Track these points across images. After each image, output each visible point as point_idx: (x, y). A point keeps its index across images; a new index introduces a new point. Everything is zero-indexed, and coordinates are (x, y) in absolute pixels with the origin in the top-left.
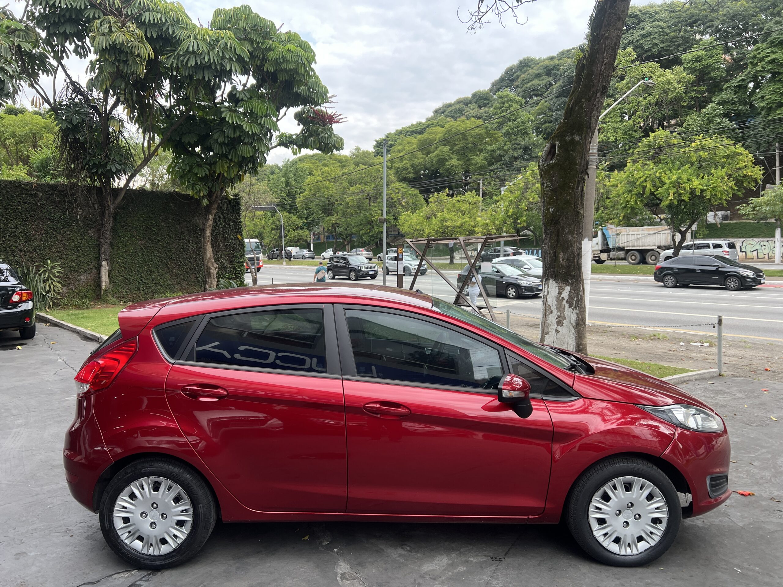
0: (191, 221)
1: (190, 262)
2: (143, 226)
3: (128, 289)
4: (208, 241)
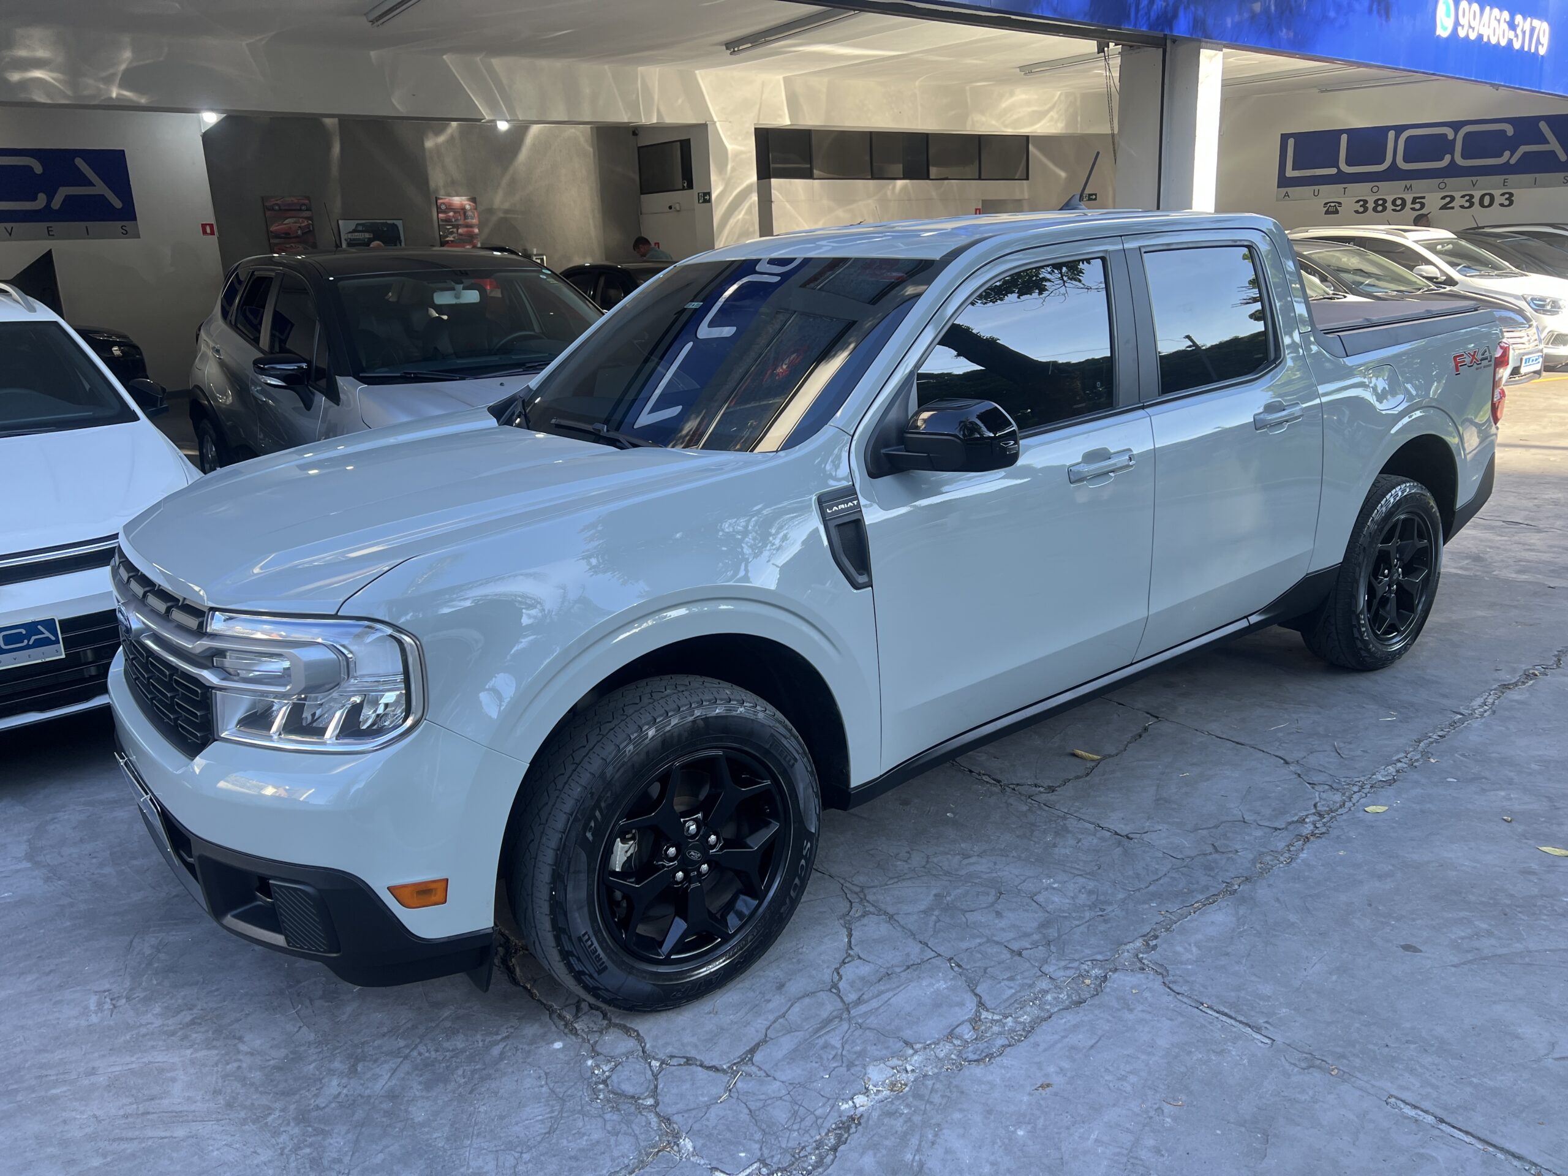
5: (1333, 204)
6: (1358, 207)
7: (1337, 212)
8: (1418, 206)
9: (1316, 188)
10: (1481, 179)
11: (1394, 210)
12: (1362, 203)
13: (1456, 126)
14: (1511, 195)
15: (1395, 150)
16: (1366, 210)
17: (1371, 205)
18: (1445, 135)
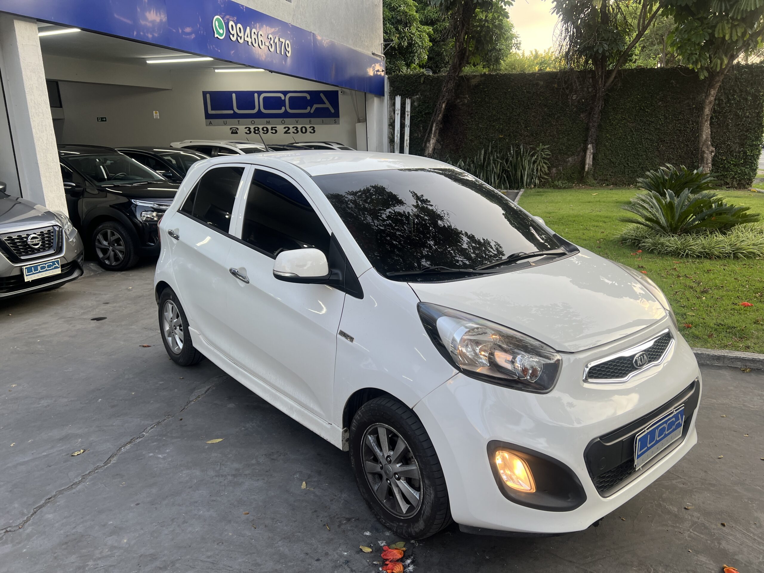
0: (695, 98)
1: (687, 145)
2: (636, 107)
3: (612, 172)
4: (706, 121)
5: (234, 129)
6: (246, 130)
7: (237, 133)
8: (274, 131)
9: (225, 120)
10: (300, 120)
11: (264, 133)
12: (248, 129)
13: (285, 93)
14: (314, 128)
15: (259, 103)
16: (250, 132)
17: (252, 130)
18: (280, 97)
